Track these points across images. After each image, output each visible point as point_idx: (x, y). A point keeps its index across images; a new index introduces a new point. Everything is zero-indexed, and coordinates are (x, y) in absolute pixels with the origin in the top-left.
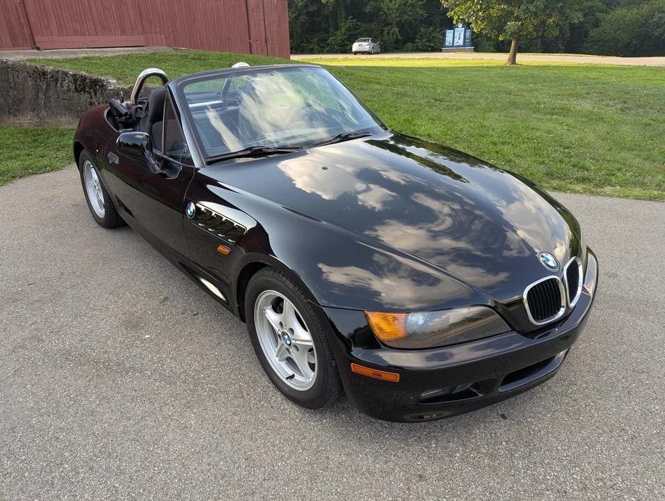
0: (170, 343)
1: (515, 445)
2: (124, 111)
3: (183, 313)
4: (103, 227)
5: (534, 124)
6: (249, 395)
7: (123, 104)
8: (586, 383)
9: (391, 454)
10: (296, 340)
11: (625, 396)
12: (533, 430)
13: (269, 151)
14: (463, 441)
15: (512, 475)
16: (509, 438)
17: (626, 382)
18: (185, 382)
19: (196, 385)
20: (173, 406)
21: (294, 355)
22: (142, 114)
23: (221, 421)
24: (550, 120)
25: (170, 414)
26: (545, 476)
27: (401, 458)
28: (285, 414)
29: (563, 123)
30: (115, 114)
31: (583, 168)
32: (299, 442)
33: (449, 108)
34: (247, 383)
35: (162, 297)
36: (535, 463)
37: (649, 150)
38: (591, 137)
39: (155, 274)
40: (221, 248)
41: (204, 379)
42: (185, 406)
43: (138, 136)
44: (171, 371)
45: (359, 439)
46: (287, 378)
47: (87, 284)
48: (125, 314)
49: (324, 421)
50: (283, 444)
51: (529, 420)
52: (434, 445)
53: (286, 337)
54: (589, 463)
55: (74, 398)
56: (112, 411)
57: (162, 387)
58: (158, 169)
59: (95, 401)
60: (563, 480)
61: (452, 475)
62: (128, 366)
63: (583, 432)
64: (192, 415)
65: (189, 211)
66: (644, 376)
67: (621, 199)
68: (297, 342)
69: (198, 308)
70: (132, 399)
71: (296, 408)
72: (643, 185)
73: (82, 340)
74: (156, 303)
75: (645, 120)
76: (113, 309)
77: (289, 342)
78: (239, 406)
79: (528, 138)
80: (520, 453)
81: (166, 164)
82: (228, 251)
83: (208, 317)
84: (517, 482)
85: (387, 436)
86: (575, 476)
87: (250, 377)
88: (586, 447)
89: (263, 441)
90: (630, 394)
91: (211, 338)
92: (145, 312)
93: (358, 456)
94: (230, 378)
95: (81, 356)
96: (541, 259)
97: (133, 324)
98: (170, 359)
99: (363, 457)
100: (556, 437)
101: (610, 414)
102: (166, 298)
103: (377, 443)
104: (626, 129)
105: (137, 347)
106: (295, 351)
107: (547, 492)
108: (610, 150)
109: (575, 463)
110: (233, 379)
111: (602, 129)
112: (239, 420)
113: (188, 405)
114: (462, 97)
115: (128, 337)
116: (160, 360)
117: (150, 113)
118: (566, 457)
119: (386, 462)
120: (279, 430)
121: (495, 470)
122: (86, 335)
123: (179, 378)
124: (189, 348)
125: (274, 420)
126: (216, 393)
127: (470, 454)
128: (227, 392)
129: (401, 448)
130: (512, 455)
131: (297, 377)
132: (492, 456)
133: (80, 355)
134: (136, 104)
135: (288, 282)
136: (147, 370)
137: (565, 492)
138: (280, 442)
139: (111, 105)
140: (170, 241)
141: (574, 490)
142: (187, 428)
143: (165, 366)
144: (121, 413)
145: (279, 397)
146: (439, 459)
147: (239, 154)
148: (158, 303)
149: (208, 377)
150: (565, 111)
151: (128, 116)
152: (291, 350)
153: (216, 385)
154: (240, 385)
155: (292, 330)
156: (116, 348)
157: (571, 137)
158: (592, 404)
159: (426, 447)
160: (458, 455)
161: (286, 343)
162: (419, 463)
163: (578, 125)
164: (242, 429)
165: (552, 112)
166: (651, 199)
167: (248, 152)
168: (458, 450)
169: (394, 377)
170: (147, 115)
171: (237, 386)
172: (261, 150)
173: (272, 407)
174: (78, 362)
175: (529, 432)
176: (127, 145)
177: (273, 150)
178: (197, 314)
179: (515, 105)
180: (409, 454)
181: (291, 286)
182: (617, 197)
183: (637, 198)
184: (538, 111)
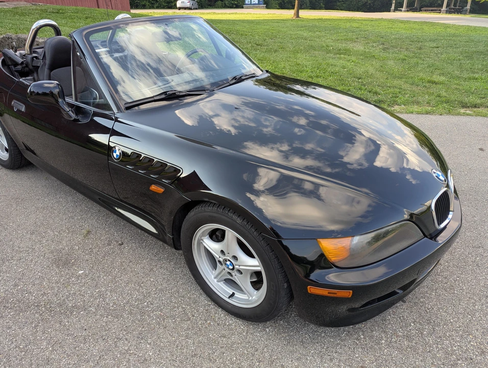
0: (105, 275)
1: (420, 324)
2: (20, 60)
3: (109, 245)
4: (8, 168)
5: (331, 61)
6: (193, 316)
7: (16, 53)
8: (447, 262)
9: (332, 352)
10: (239, 266)
11: (476, 269)
12: (428, 309)
13: (181, 94)
14: (382, 328)
15: (429, 352)
16: (414, 319)
17: (472, 256)
18: (131, 313)
19: (143, 314)
20: (126, 339)
21: (237, 277)
22: (40, 63)
23: (177, 347)
24: (340, 58)
25: (126, 348)
26: (452, 347)
27: (341, 353)
28: (232, 330)
29: (349, 60)
30: (10, 63)
31: (376, 93)
32: (253, 355)
33: (269, 51)
34: (189, 305)
35: (85, 232)
36: (440, 337)
37: (412, 78)
38: (371, 70)
39: (71, 209)
40: (153, 188)
41: (148, 307)
42: (138, 338)
43: (46, 85)
44: (114, 304)
45: (302, 341)
46: (229, 297)
47: (6, 227)
48: (52, 252)
49: (267, 330)
50: (240, 360)
51: (422, 300)
52: (362, 337)
53: (228, 263)
54: (477, 330)
55: (24, 348)
56: (68, 356)
57: (110, 322)
58: (73, 116)
59: (47, 348)
60: (465, 348)
61: (386, 361)
62: (70, 305)
63: (461, 303)
64: (148, 346)
65: (115, 155)
66: (481, 250)
67: (409, 115)
68: (241, 267)
69: (121, 238)
70: (85, 339)
71: (239, 322)
72: (418, 103)
73: (16, 285)
74: (80, 238)
75: (401, 56)
76: (39, 249)
77: (231, 267)
78: (188, 329)
79: (332, 72)
80: (426, 330)
81: (78, 110)
82: (163, 190)
83: (134, 245)
84: (434, 357)
85: (323, 335)
86: (472, 343)
87: (190, 298)
88: (469, 316)
89: (221, 361)
90: (479, 266)
91: (142, 265)
92: (72, 248)
93: (307, 359)
94: (171, 302)
95: (20, 302)
96: (434, 175)
97: (64, 261)
98: (111, 292)
99: (311, 360)
100: (445, 312)
101: (473, 285)
102: (89, 232)
103: (317, 343)
104: (391, 63)
105: (74, 284)
106: (238, 275)
107: (459, 362)
108: (387, 79)
109: (467, 332)
110: (175, 303)
111: (375, 63)
112: (194, 343)
113: (141, 337)
114: (275, 42)
115: (62, 276)
116: (101, 295)
117: (48, 61)
118: (459, 327)
119: (331, 360)
120: (231, 346)
121: (415, 350)
122: (19, 279)
123: (125, 310)
124: (125, 278)
125: (224, 337)
126: (164, 319)
127: (392, 339)
128: (173, 317)
129: (338, 344)
130: (422, 333)
131: (237, 295)
132: (408, 337)
133: (18, 300)
134: (31, 53)
135: (235, 217)
136: (90, 307)
137: (471, 359)
138: (236, 358)
139: (4, 54)
140: (79, 176)
141: (476, 355)
142: (147, 360)
143: (107, 300)
144: (78, 356)
145: (221, 314)
146: (371, 348)
147: (156, 98)
148: (81, 237)
149: (152, 304)
150: (347, 52)
151: (24, 65)
152: (233, 274)
153: (161, 311)
154: (183, 308)
155: (235, 258)
156: (53, 288)
157: (360, 71)
158: (458, 279)
159: (357, 339)
160: (383, 342)
161: (228, 268)
162: (357, 356)
163: (360, 61)
164: (199, 352)
165: (339, 52)
166: (427, 113)
167: (163, 96)
168: (382, 337)
169: (348, 294)
170: (45, 64)
171: (180, 309)
172: (175, 93)
173: (218, 324)
174: (18, 308)
175: (426, 311)
176: (38, 94)
177: (184, 94)
178: (122, 244)
179: (312, 47)
180: (346, 349)
181: (239, 221)
182: (405, 113)
183: (418, 113)
184: (329, 52)
